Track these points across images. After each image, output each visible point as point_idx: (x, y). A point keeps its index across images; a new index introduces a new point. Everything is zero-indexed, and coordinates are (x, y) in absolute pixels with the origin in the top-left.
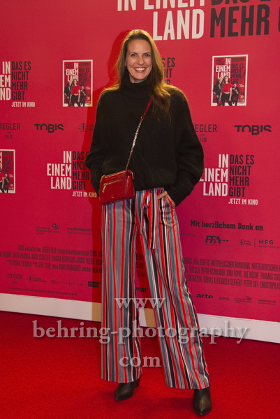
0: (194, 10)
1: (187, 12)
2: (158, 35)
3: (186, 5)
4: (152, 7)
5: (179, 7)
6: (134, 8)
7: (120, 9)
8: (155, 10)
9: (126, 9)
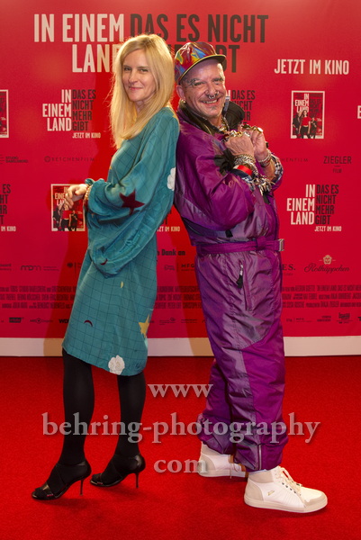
0: (113, 45)
1: (107, 46)
2: (78, 67)
3: (105, 40)
4: (71, 40)
5: (99, 41)
6: (52, 40)
7: (37, 40)
8: (74, 43)
9: (44, 40)
